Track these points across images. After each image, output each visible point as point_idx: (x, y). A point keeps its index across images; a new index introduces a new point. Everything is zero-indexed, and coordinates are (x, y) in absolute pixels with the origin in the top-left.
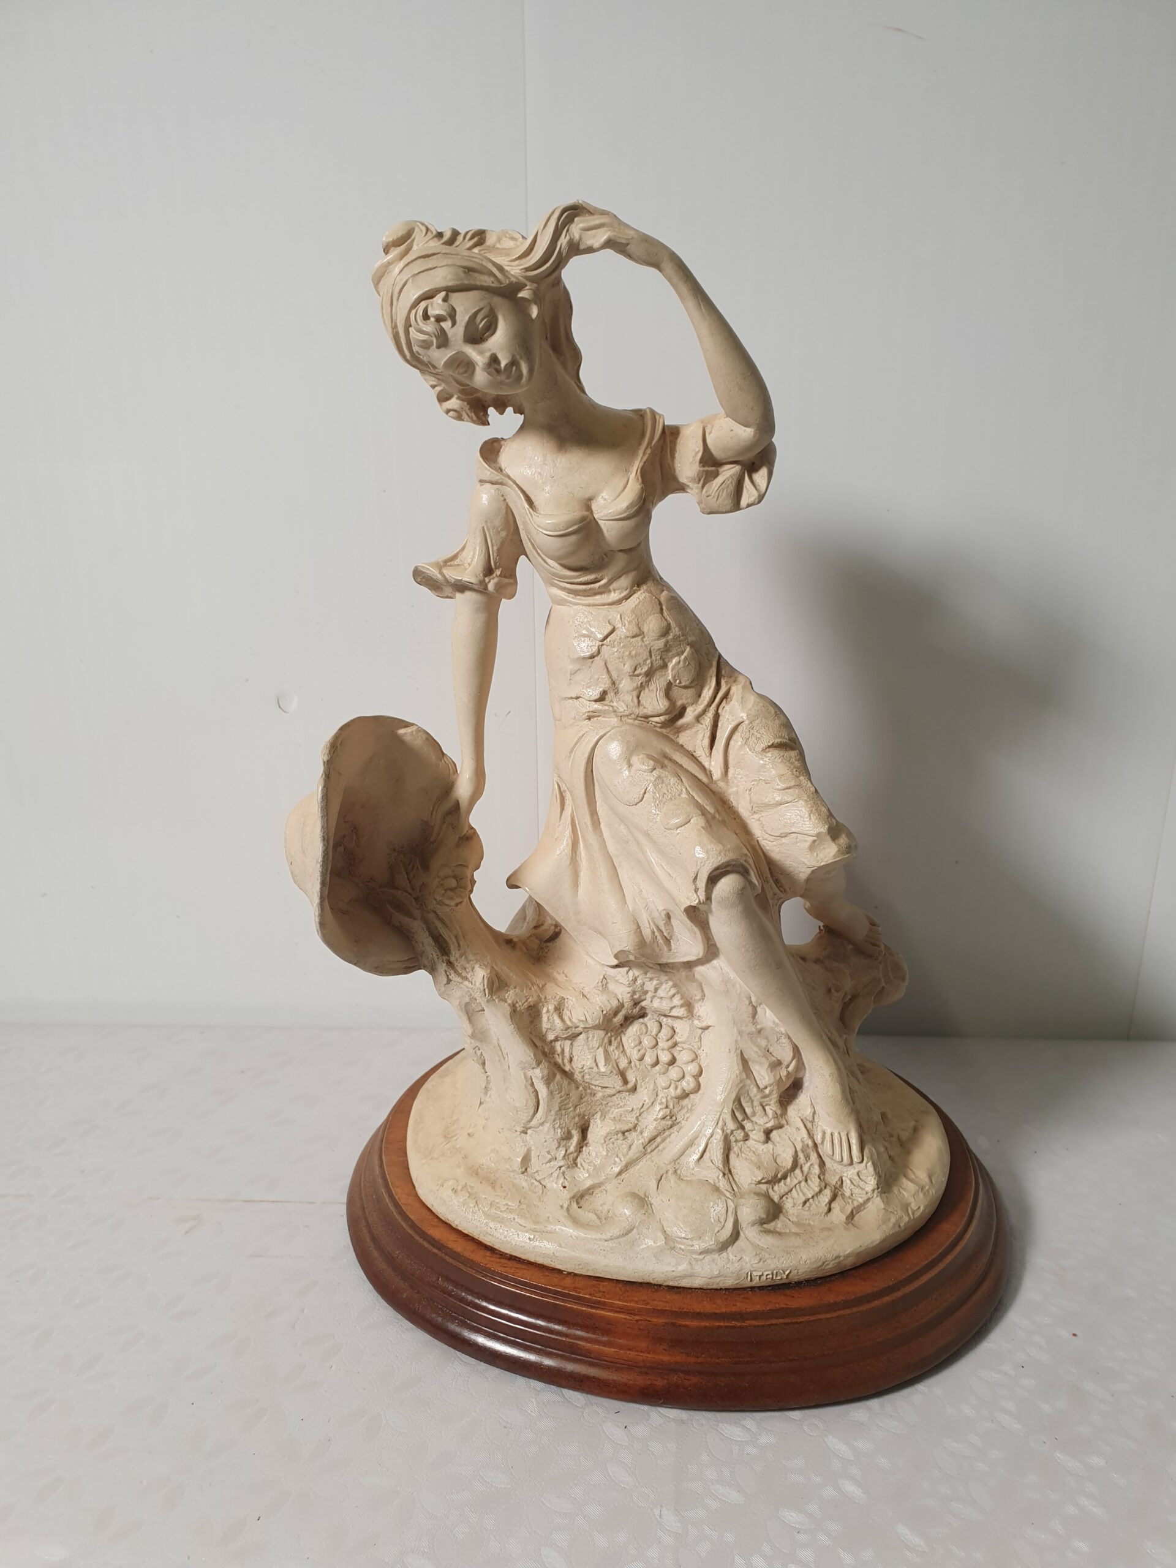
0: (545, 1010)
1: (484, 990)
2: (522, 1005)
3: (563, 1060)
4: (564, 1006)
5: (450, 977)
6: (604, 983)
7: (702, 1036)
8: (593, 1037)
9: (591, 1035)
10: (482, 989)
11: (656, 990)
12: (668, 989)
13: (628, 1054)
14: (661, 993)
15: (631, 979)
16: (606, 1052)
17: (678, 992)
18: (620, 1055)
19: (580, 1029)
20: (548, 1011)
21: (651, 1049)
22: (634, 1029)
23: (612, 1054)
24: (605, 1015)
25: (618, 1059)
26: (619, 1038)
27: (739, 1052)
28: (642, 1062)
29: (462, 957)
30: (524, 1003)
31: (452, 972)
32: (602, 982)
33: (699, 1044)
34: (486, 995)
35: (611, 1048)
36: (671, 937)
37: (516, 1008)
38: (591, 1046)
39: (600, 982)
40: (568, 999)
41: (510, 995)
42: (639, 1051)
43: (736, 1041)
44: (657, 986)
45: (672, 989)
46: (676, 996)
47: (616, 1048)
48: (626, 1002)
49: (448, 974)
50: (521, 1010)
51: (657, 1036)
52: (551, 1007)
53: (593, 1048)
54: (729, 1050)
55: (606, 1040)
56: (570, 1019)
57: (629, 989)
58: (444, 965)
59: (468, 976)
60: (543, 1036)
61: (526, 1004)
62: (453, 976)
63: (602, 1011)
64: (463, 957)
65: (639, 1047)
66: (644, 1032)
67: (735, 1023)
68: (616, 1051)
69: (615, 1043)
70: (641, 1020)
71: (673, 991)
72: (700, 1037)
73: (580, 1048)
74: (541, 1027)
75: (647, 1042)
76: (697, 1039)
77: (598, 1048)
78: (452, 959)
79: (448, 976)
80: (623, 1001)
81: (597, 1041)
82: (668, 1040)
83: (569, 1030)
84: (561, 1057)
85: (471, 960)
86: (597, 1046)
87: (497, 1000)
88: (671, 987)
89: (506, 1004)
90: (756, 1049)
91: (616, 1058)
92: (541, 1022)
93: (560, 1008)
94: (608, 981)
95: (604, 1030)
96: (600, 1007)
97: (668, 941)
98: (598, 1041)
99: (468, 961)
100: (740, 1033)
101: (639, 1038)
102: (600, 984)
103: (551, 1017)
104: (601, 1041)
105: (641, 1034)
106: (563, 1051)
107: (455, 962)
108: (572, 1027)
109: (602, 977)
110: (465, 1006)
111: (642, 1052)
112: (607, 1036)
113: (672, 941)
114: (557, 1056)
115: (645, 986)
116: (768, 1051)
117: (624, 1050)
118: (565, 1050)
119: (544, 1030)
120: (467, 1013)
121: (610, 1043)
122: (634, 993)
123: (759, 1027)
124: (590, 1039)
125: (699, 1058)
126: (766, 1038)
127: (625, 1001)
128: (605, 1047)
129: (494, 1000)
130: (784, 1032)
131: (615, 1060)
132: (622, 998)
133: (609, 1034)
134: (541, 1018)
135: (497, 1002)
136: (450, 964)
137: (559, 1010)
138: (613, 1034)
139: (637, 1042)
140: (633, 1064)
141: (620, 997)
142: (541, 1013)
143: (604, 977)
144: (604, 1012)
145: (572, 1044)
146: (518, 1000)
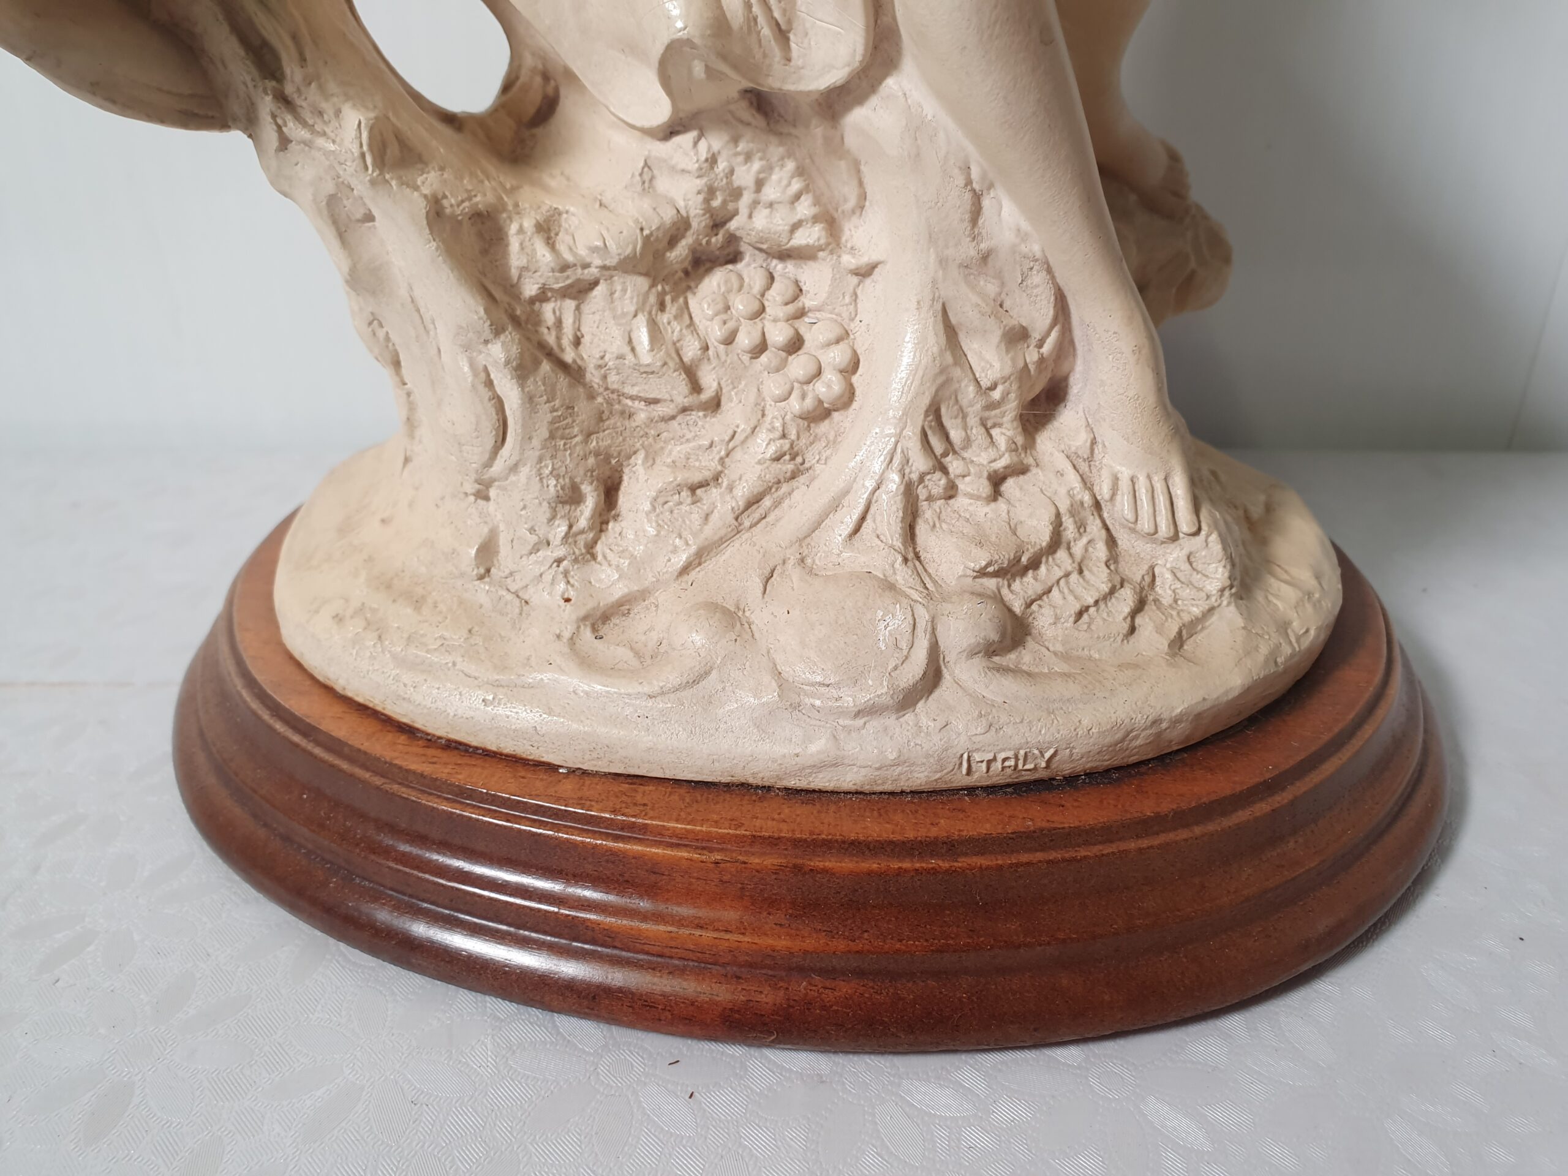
0: (513, 228)
1: (363, 155)
2: (458, 206)
3: (559, 338)
4: (560, 226)
5: (284, 129)
6: (646, 177)
7: (859, 292)
8: (624, 290)
9: (619, 288)
10: (356, 154)
11: (759, 184)
12: (785, 182)
13: (702, 332)
14: (770, 192)
15: (703, 158)
16: (654, 328)
17: (806, 189)
18: (684, 331)
19: (593, 271)
20: (521, 230)
21: (751, 319)
22: (715, 281)
23: (667, 331)
24: (647, 239)
25: (679, 341)
26: (681, 300)
27: (939, 307)
28: (729, 346)
29: (310, 84)
30: (463, 201)
31: (289, 117)
32: (641, 175)
33: (852, 307)
34: (366, 168)
35: (664, 318)
36: (789, 22)
37: (443, 208)
38: (619, 312)
39: (637, 174)
40: (567, 212)
41: (430, 181)
42: (725, 323)
43: (934, 282)
44: (762, 176)
45: (795, 180)
46: (803, 198)
47: (676, 317)
48: (695, 216)
49: (280, 121)
50: (453, 217)
51: (763, 295)
52: (528, 224)
53: (624, 315)
54: (918, 303)
55: (652, 299)
56: (571, 249)
57: (700, 183)
58: (269, 99)
59: (328, 130)
60: (512, 286)
61: (466, 204)
62: (293, 129)
63: (642, 229)
64: (313, 85)
65: (724, 317)
66: (736, 286)
67: (931, 239)
68: (675, 324)
69: (672, 309)
70: (730, 267)
71: (796, 185)
72: (855, 294)
73: (597, 317)
74: (506, 267)
75: (741, 305)
76: (847, 300)
77: (635, 316)
78: (289, 89)
79: (279, 127)
80: (687, 212)
81: (632, 298)
82: (787, 304)
83: (569, 272)
84: (554, 333)
85: (332, 95)
86: (633, 309)
87: (394, 183)
88: (792, 177)
89: (416, 194)
90: (975, 299)
91: (675, 339)
92: (505, 254)
93: (549, 230)
94: (655, 172)
95: (646, 274)
96: (637, 221)
97: (782, 34)
98: (635, 300)
99: (327, 97)
100: (943, 262)
101: (726, 298)
102: (638, 178)
103: (527, 243)
104: (641, 298)
105: (729, 291)
106: (559, 323)
107: (295, 96)
108: (575, 265)
109: (642, 164)
110: (328, 204)
111: (731, 325)
112: (654, 290)
113: (791, 36)
114: (545, 331)
115: (734, 177)
116: (1001, 306)
117: (692, 324)
118: (564, 321)
119: (514, 273)
120: (335, 222)
121: (662, 307)
122: (711, 192)
123: (983, 246)
124: (617, 295)
125: (852, 336)
126: (999, 276)
127: (692, 213)
128: (650, 313)
129: (387, 181)
130: (1038, 255)
131: (674, 344)
132: (686, 207)
133: (660, 288)
134: (507, 245)
135: (395, 187)
136: (285, 101)
137: (547, 229)
138: (667, 288)
139: (721, 306)
140: (711, 352)
141: (681, 204)
142: (507, 236)
143: (646, 164)
144: (646, 232)
145: (578, 308)
146: (447, 193)
